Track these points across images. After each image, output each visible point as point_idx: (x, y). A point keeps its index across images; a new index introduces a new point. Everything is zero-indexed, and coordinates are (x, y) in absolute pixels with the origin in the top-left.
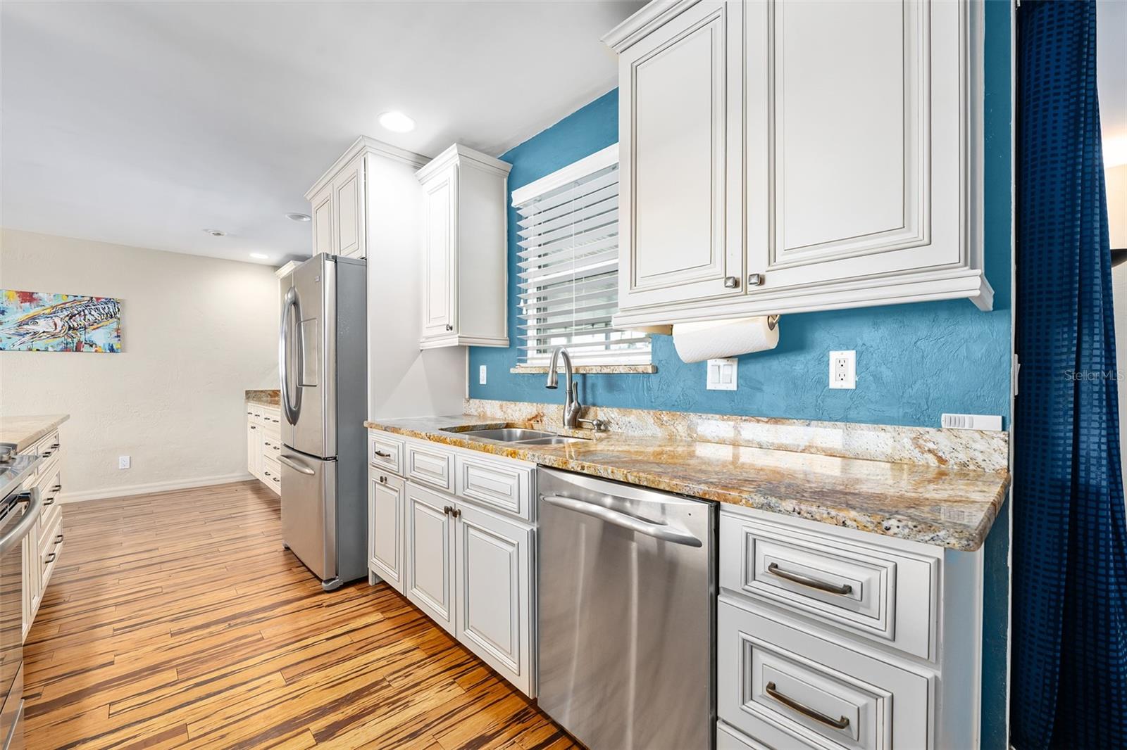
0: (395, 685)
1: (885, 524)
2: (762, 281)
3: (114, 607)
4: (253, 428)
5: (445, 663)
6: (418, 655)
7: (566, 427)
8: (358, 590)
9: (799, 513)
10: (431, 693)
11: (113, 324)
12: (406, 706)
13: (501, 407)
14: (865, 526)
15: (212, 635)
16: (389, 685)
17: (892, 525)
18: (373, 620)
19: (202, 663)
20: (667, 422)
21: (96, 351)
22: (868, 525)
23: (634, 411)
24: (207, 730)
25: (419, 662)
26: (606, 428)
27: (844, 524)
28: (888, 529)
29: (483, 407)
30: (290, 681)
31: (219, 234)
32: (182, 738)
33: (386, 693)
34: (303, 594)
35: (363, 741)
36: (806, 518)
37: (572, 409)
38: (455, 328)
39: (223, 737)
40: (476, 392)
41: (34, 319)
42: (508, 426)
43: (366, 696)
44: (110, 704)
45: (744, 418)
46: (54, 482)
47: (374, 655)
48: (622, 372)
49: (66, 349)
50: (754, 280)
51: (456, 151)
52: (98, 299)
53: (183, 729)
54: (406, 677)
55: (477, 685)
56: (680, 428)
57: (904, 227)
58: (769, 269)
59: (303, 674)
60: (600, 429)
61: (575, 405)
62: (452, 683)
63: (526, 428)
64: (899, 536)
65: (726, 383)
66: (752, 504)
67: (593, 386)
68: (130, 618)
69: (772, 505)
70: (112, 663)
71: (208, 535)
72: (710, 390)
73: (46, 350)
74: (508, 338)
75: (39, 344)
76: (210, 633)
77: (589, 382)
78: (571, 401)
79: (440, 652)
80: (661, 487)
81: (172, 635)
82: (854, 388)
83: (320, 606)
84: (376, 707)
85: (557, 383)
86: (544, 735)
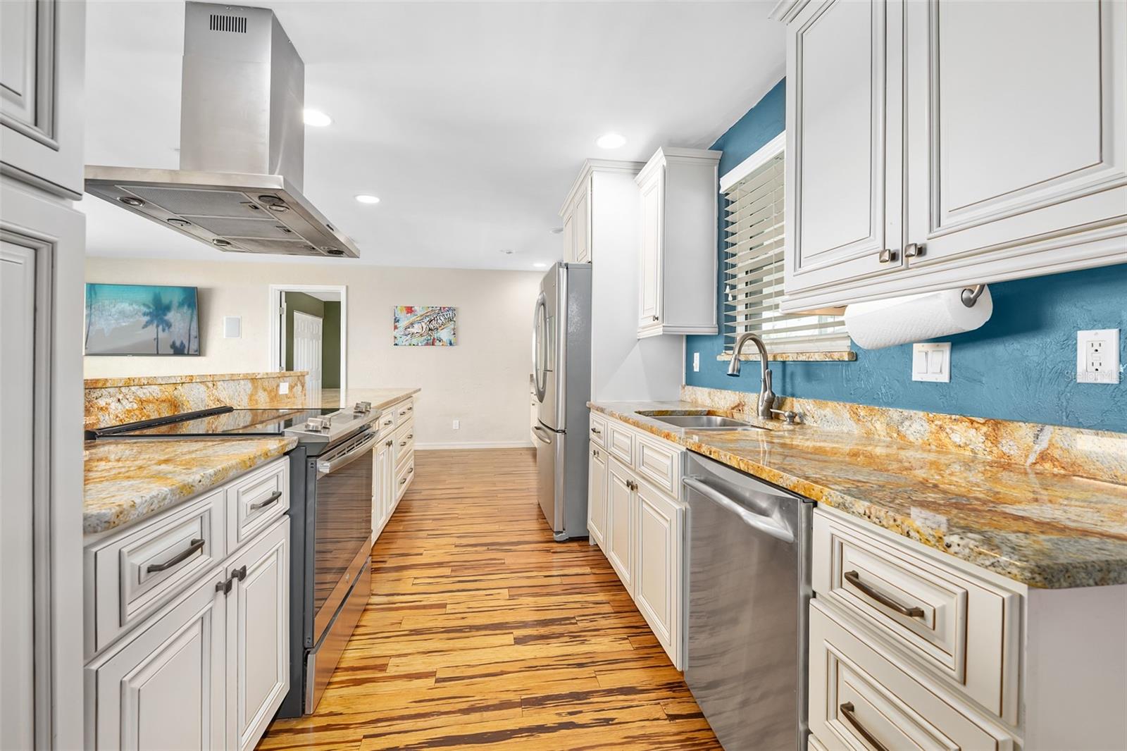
0: (580, 624)
1: (947, 539)
2: (921, 251)
3: (431, 521)
4: (533, 405)
5: (625, 622)
6: (607, 608)
7: (761, 417)
8: (580, 546)
9: (869, 517)
10: (606, 640)
11: (451, 325)
12: (583, 642)
13: (709, 393)
14: (927, 540)
15: (476, 552)
16: (576, 623)
17: (953, 542)
18: (584, 572)
19: (466, 569)
20: (864, 418)
21: (443, 345)
22: (930, 538)
23: (830, 403)
24: (456, 611)
25: (604, 614)
26: (802, 421)
27: (908, 535)
28: (949, 546)
29: (695, 395)
30: (512, 597)
31: (510, 253)
32: (442, 611)
33: (572, 628)
34: (540, 539)
35: (543, 655)
36: (875, 523)
37: (765, 399)
38: (660, 319)
39: (463, 618)
40: (691, 379)
41: (412, 324)
42: (709, 413)
43: (558, 625)
44: (415, 578)
45: (953, 417)
46: (408, 433)
47: (573, 598)
48: (818, 360)
49: (427, 344)
50: (912, 251)
51: (662, 153)
52: (444, 308)
53: (444, 606)
54: (591, 621)
55: (646, 647)
56: (878, 425)
57: (1101, 161)
58: (931, 235)
59: (521, 595)
60: (793, 422)
61: (768, 394)
62: (624, 639)
63: (727, 417)
64: (960, 556)
65: (934, 373)
66: (831, 502)
67: (792, 374)
68: (437, 530)
69: (847, 505)
70: (421, 554)
71: (494, 484)
72: (916, 381)
73: (418, 345)
74: (717, 326)
75: (414, 341)
76: (476, 551)
77: (788, 371)
78: (765, 390)
79: (625, 612)
80: (763, 476)
81: (456, 546)
82: (1117, 382)
83: (548, 551)
84: (561, 635)
85: (739, 371)
86: (689, 709)
